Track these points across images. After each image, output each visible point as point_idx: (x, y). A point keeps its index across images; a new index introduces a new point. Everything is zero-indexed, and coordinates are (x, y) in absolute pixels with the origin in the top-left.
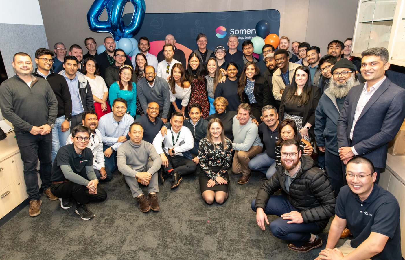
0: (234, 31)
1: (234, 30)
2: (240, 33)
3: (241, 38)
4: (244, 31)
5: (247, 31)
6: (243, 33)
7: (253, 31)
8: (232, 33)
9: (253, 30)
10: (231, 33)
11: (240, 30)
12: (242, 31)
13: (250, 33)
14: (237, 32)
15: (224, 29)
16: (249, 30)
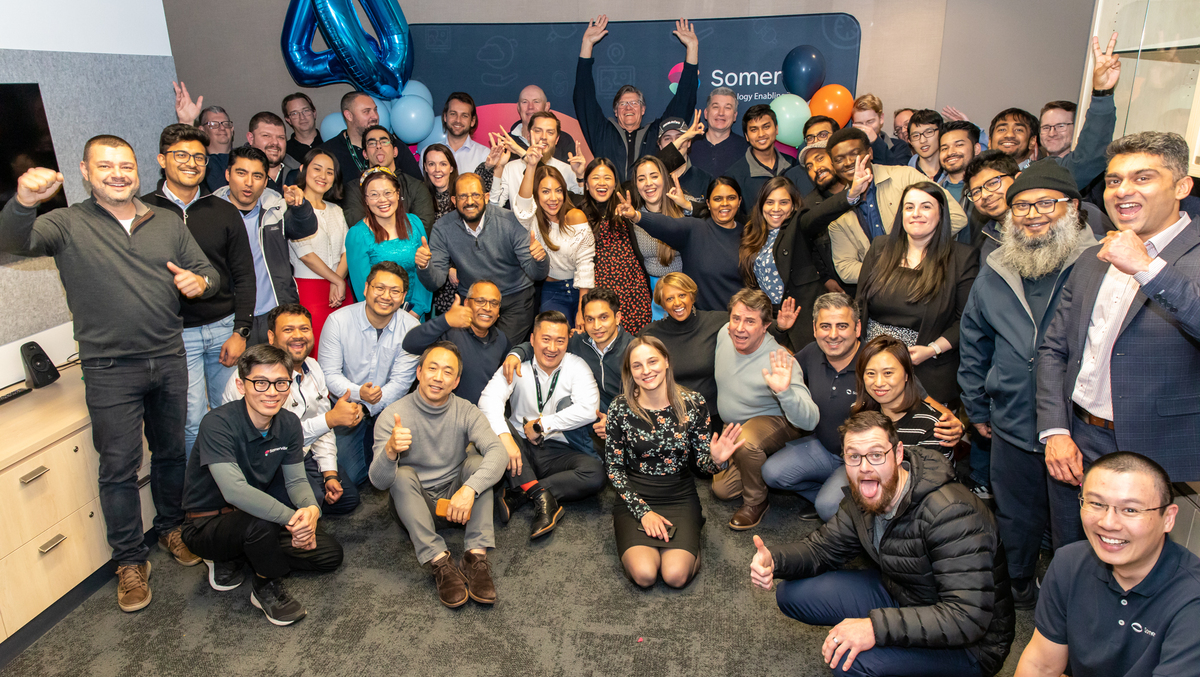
0: (723, 77)
2: (741, 84)
4: (753, 77)
5: (762, 78)
6: (748, 84)
7: (778, 76)
11: (741, 75)
12: (745, 78)
13: (770, 82)
14: (731, 79)
16: (768, 75)
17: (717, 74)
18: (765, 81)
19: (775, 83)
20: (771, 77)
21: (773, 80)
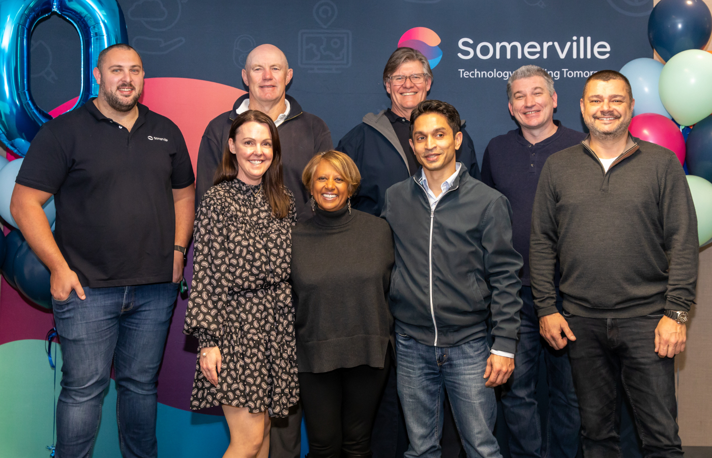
0: (474, 47)
1: (471, 42)
2: (498, 57)
3: (503, 74)
4: (514, 49)
5: (526, 50)
6: (509, 56)
7: (549, 48)
8: (467, 53)
9: (550, 43)
10: (460, 55)
11: (498, 45)
12: (503, 49)
13: (538, 55)
14: (485, 51)
15: (430, 38)
16: (534, 47)
17: (465, 44)
18: (531, 53)
19: (545, 56)
20: (538, 49)
21: (541, 52)
